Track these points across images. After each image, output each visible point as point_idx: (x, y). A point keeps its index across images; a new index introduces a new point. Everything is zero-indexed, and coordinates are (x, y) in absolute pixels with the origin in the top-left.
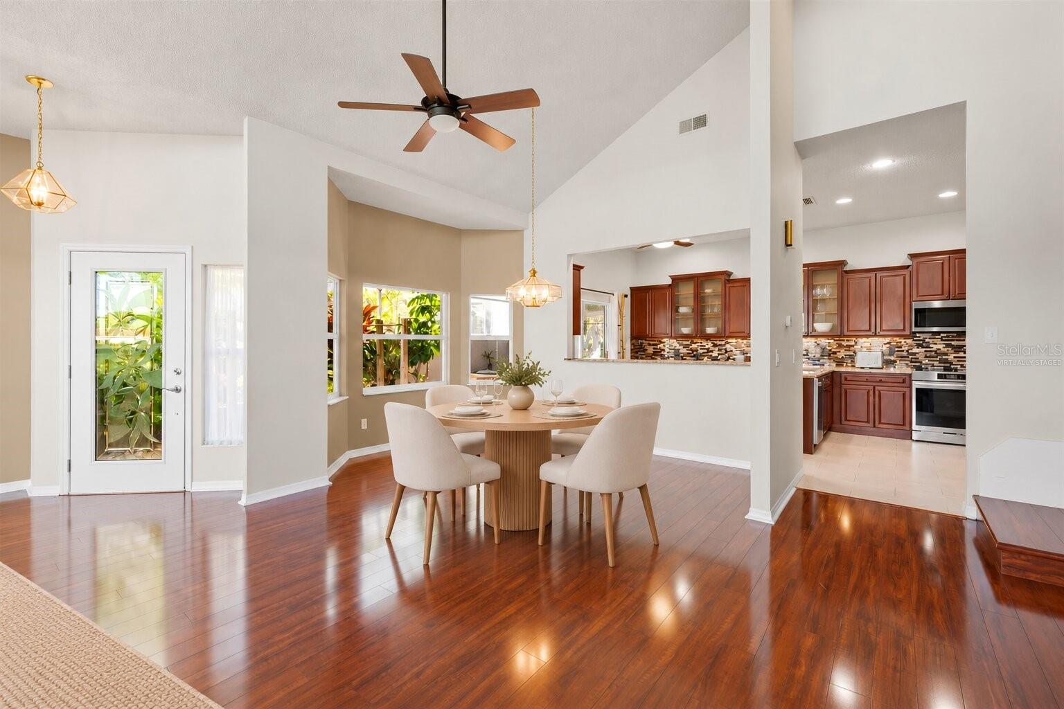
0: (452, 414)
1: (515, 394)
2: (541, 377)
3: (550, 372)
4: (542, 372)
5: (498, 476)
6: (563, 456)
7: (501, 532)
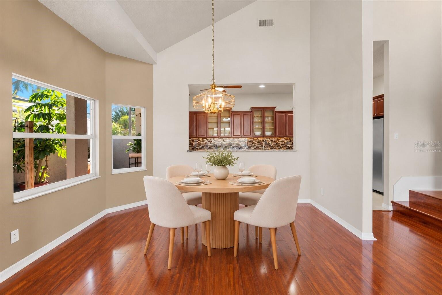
0: (182, 183)
1: (217, 171)
2: (233, 161)
3: (238, 157)
4: (234, 158)
5: (209, 218)
6: (246, 206)
7: (212, 249)
